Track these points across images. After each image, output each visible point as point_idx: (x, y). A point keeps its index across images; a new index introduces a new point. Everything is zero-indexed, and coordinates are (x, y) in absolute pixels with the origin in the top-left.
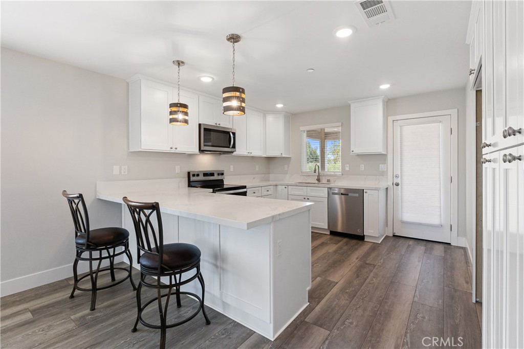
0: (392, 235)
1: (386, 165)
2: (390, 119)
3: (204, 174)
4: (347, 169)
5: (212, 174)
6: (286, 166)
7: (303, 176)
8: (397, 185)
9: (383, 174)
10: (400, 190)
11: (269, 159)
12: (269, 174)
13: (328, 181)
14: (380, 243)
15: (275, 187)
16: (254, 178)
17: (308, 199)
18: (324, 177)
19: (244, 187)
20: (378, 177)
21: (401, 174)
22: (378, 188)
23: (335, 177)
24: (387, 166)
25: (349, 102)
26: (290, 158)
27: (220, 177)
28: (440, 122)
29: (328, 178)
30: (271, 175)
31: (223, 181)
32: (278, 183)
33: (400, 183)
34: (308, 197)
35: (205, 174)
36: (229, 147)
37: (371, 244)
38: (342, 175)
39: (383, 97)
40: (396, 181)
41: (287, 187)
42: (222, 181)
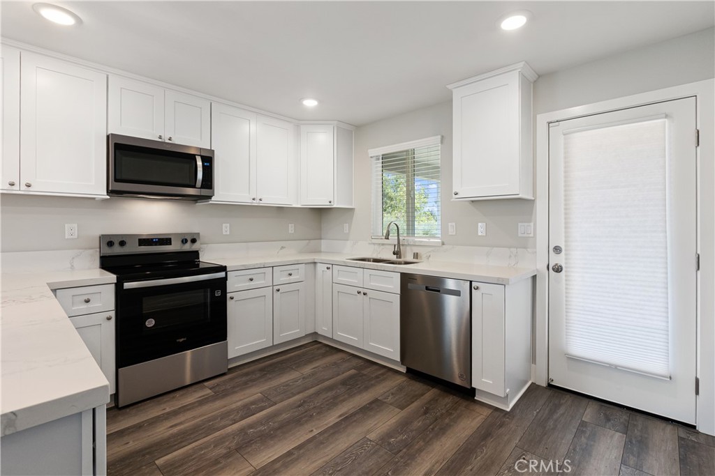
0: (544, 384)
1: (532, 224)
2: (542, 119)
3: (140, 240)
4: (451, 231)
5: (166, 241)
6: (346, 226)
7: (374, 244)
8: (558, 269)
9: (525, 244)
10: (564, 282)
11: (320, 213)
12: (321, 239)
13: (416, 256)
14: (508, 410)
15: (312, 265)
16: (283, 248)
17: (364, 294)
18: (408, 248)
19: (223, 269)
20: (514, 250)
21: (566, 246)
22: (503, 279)
23: (430, 249)
24: (535, 225)
25: (449, 87)
26: (352, 210)
27: (188, 247)
28: (667, 116)
29: (416, 250)
30: (323, 241)
31: (198, 254)
32: (317, 258)
33: (563, 266)
34: (365, 291)
35: (144, 241)
36: (194, 186)
37: (487, 412)
38: (443, 244)
39: (521, 65)
40: (555, 259)
41: (330, 266)
42: (196, 254)
